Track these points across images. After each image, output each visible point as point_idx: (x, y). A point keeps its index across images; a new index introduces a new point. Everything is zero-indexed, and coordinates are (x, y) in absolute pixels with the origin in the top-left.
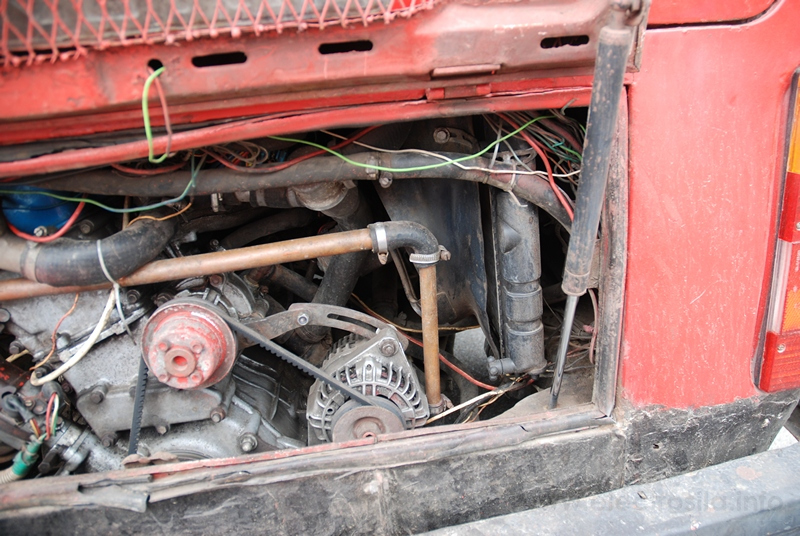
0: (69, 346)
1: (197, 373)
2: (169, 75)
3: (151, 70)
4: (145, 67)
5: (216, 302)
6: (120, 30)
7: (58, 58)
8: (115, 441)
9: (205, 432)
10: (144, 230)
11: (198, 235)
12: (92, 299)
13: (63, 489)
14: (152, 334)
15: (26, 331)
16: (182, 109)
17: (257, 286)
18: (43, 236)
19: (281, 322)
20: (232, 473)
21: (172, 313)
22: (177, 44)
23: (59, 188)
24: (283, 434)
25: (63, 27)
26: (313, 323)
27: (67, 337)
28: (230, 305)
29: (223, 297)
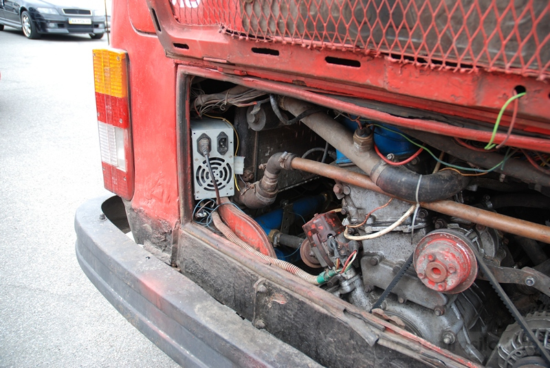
0: (373, 225)
1: (443, 284)
2: (527, 99)
3: (515, 92)
4: (512, 89)
5: (474, 240)
6: (508, 62)
7: (459, 70)
8: (371, 291)
9: (425, 315)
10: (451, 178)
11: (478, 188)
12: (398, 204)
13: (337, 305)
14: (425, 244)
15: (353, 204)
16: (523, 122)
17: (502, 236)
18: (390, 160)
19: (512, 275)
20: (434, 358)
21: (444, 237)
22: (545, 82)
23: (413, 136)
24: (472, 343)
25: (471, 53)
26: (536, 287)
27: (374, 219)
28: (481, 247)
29: (479, 239)
